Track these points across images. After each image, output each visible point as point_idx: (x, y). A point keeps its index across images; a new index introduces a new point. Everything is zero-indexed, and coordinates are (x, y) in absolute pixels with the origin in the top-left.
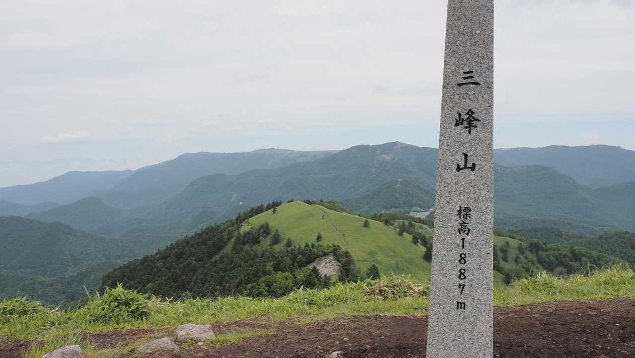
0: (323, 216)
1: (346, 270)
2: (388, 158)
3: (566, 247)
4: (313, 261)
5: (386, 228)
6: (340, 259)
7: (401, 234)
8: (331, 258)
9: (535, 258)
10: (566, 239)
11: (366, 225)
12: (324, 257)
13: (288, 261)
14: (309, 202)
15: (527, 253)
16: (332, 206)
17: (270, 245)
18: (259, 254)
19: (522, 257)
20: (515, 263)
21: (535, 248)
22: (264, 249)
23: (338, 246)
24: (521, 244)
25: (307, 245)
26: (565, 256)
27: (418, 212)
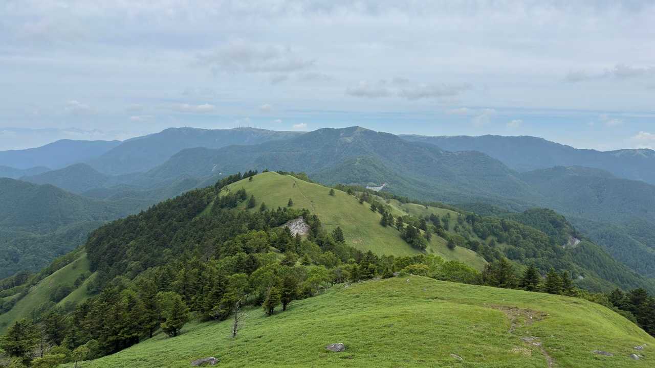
0: (294, 185)
1: (314, 231)
2: (349, 140)
3: (498, 220)
4: (285, 223)
5: (349, 197)
6: (309, 222)
7: (361, 203)
8: (301, 220)
9: (471, 228)
10: (495, 213)
11: (332, 193)
12: (294, 220)
13: (262, 222)
14: (281, 173)
15: (465, 223)
16: (301, 176)
17: (246, 209)
18: (236, 216)
19: (460, 227)
20: (454, 231)
21: (471, 219)
22: (240, 211)
23: (307, 210)
24: (460, 215)
25: (280, 209)
26: (497, 227)
27: (373, 186)
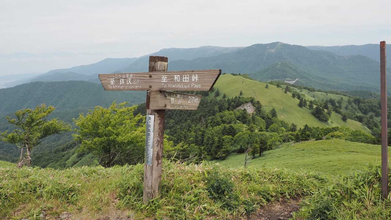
0: (243, 82)
1: (259, 110)
2: (273, 51)
3: (376, 101)
4: (240, 106)
5: (277, 89)
6: (255, 105)
7: (286, 93)
8: (250, 104)
9: (357, 107)
10: (374, 97)
11: (267, 87)
12: (246, 104)
13: (226, 105)
14: (234, 75)
15: (353, 104)
16: (245, 76)
17: (214, 97)
18: (209, 101)
19: (350, 106)
20: (346, 109)
21: (357, 101)
22: (211, 99)
23: (253, 98)
24: (350, 99)
25: (236, 97)
26: (375, 106)
27: (289, 81)
